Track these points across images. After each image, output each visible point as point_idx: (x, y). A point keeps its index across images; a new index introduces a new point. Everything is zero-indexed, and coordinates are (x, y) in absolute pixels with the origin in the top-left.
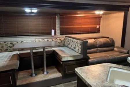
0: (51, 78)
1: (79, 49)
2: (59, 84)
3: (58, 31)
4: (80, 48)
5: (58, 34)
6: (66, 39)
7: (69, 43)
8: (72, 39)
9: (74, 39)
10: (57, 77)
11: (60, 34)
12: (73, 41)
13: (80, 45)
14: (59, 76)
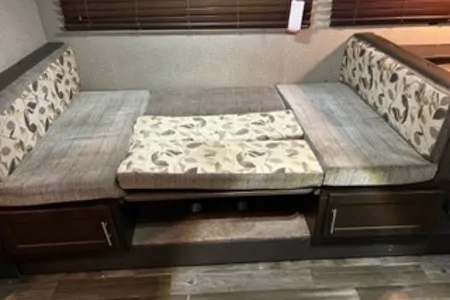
0: (259, 237)
1: (426, 131)
2: (292, 260)
3: (319, 9)
4: (432, 130)
5: (319, 23)
6: (358, 51)
7: (368, 77)
8: (389, 61)
9: (406, 70)
10: (288, 236)
11: (328, 23)
12: (394, 78)
13: (437, 116)
14: (298, 235)
